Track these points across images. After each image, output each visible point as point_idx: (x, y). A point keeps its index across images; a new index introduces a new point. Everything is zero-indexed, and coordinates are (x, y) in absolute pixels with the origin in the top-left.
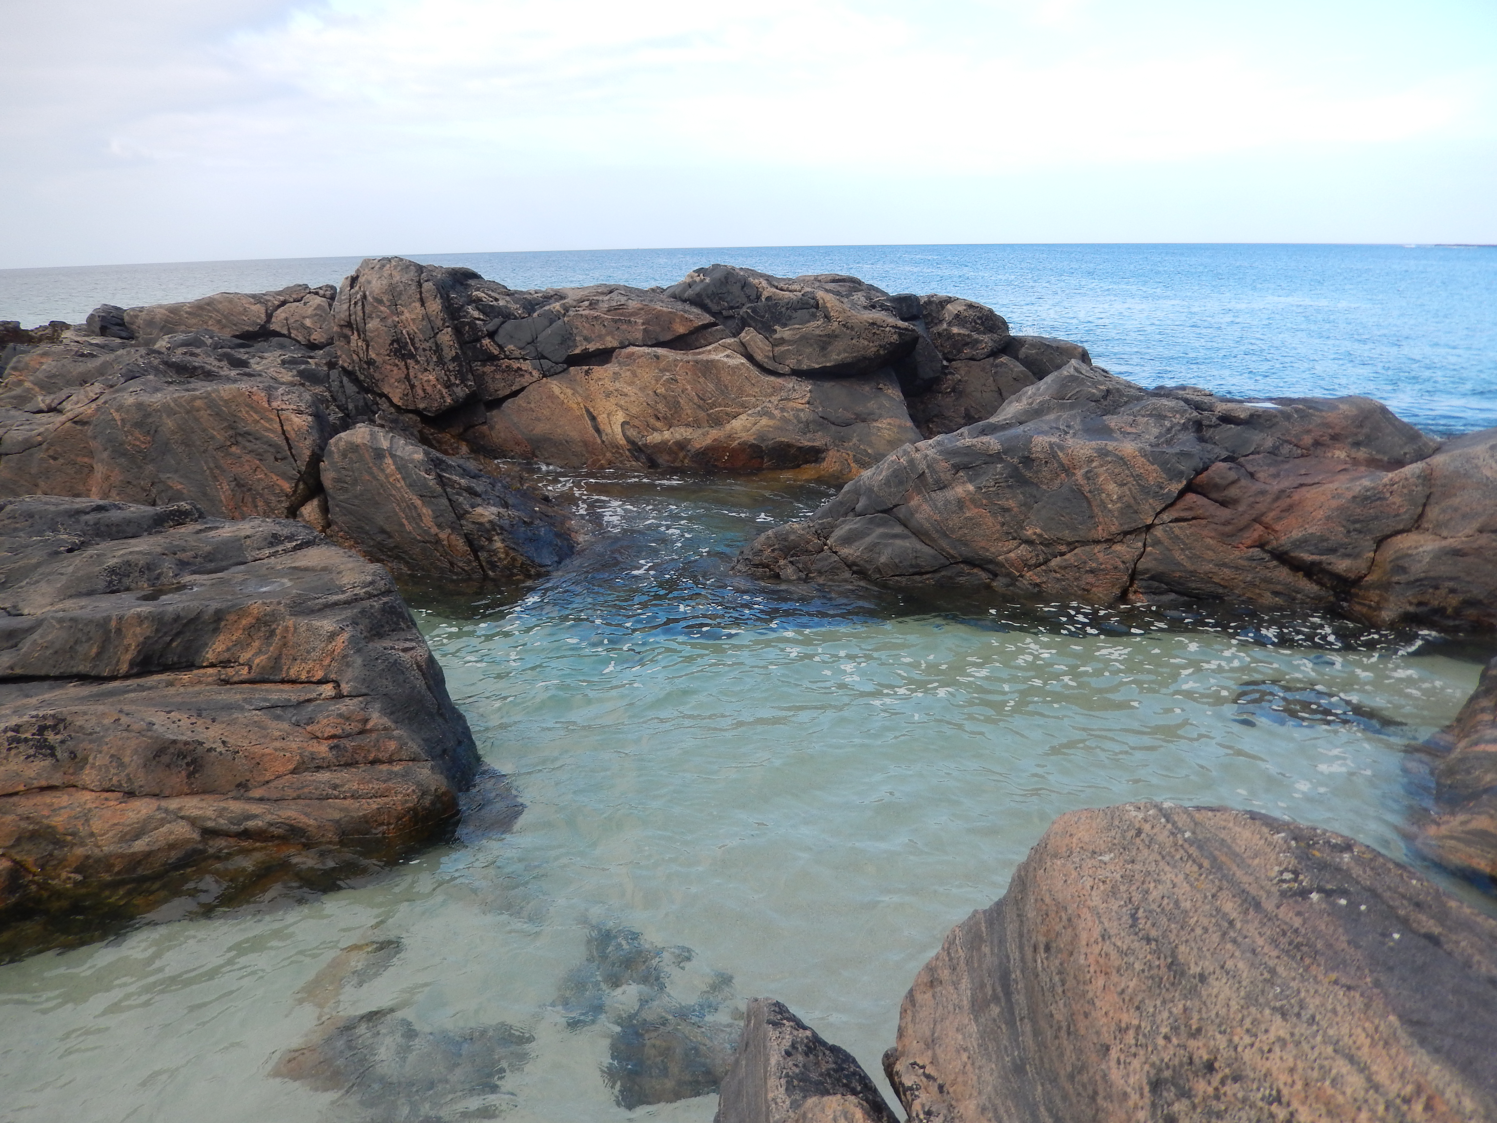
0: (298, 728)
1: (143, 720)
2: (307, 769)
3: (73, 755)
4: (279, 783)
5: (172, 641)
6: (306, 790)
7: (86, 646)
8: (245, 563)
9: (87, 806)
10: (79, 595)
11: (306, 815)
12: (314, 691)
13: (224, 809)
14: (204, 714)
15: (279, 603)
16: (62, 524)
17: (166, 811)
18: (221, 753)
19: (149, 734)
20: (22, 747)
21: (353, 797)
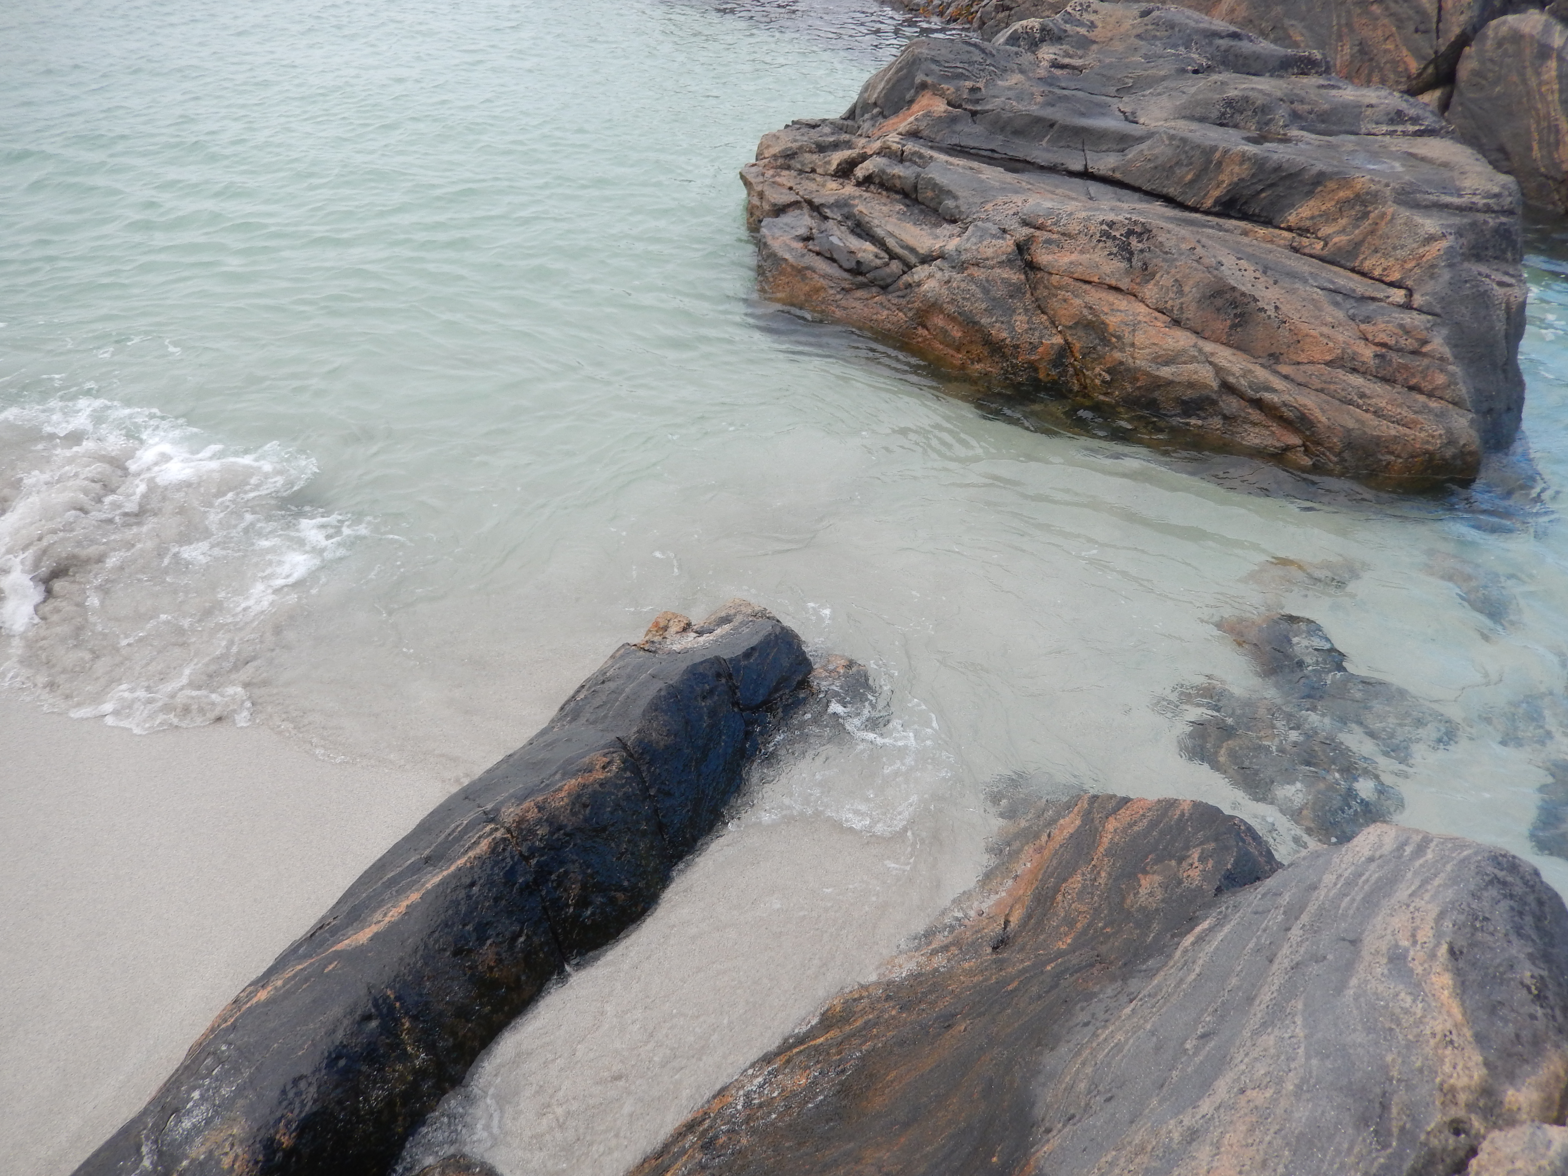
0: (1351, 322)
1: (1215, 257)
2: (1343, 367)
3: (1145, 267)
4: (1310, 368)
5: (1262, 190)
6: (1332, 387)
7: (1185, 169)
8: (1357, 134)
9: (1139, 318)
10: (1192, 118)
11: (1323, 411)
12: (1383, 291)
13: (1250, 371)
14: (1269, 273)
15: (1387, 185)
16: (1196, 43)
17: (1200, 351)
18: (1269, 317)
19: (1216, 272)
20: (1109, 243)
21: (1375, 413)
